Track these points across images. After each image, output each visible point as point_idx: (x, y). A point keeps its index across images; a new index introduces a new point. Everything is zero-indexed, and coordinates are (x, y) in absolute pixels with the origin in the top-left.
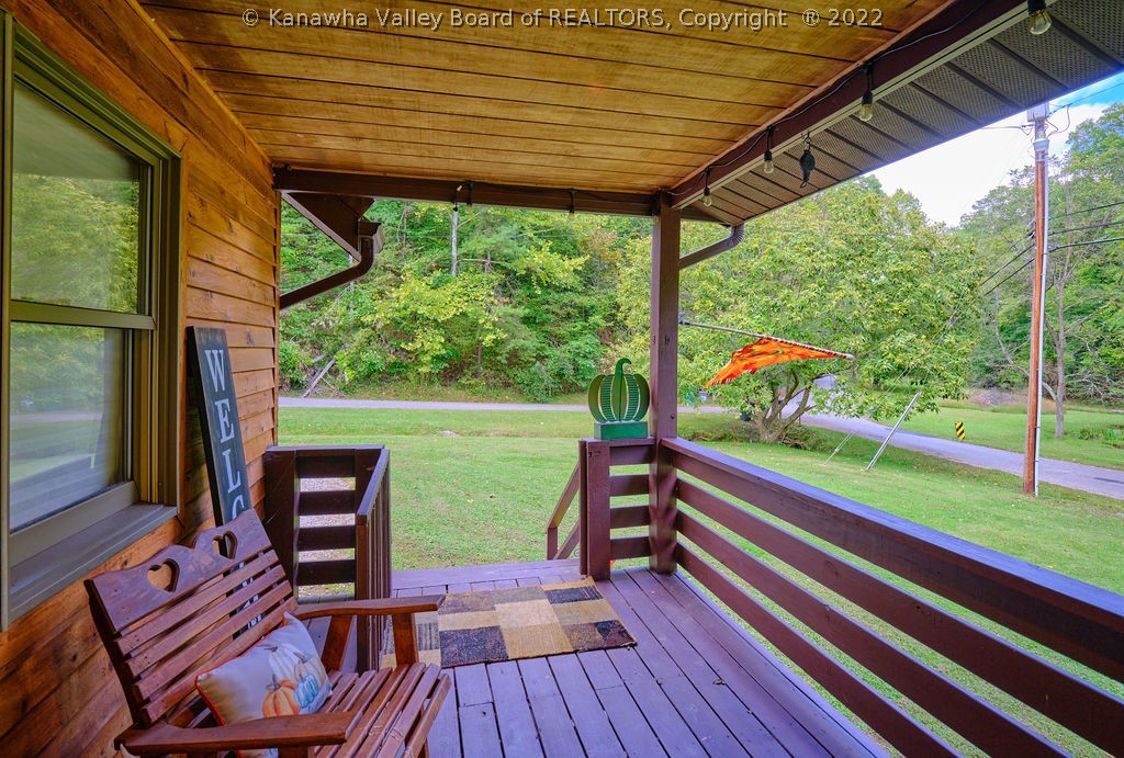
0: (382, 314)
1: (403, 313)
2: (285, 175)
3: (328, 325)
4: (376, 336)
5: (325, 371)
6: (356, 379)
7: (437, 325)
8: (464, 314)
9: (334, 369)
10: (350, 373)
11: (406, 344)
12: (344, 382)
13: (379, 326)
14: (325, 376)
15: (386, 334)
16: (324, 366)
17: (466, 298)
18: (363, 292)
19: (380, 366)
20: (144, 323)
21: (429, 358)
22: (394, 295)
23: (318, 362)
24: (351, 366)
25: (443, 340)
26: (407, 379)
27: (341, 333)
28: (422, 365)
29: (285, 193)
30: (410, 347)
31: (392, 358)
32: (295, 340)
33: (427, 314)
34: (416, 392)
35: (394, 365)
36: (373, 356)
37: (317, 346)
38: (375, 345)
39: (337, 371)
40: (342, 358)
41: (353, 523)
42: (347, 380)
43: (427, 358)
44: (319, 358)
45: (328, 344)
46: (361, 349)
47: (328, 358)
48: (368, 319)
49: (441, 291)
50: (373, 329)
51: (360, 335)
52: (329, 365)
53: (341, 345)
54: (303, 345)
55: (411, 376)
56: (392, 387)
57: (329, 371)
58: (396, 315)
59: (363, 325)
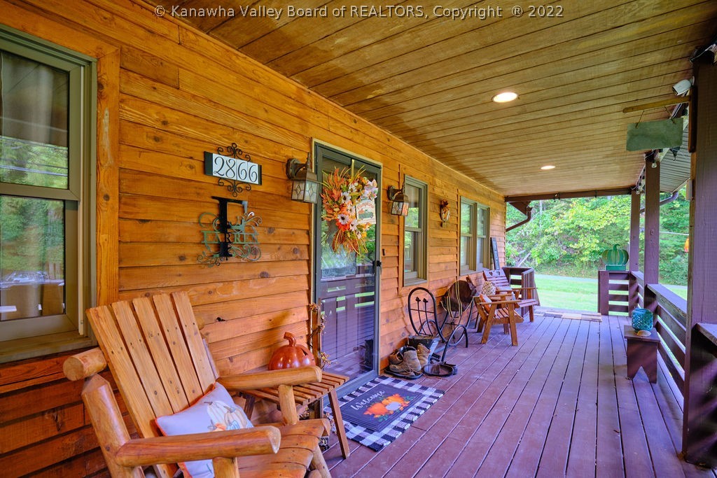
0: (558, 227)
1: (571, 226)
2: (507, 199)
3: (526, 234)
4: (555, 239)
5: (525, 258)
6: (542, 263)
7: (594, 232)
8: (613, 224)
9: (530, 258)
10: (539, 260)
11: (573, 244)
12: (535, 265)
13: (555, 234)
14: (525, 262)
15: (560, 238)
16: (525, 256)
17: (615, 214)
18: (547, 215)
19: (557, 257)
20: (484, 237)
21: (588, 252)
22: (565, 216)
23: (522, 254)
24: (540, 256)
25: (598, 242)
26: (574, 265)
27: (534, 238)
28: (584, 256)
29: (508, 203)
30: (576, 246)
31: (564, 252)
32: (509, 242)
33: (586, 226)
34: (580, 273)
35: (566, 256)
36: (552, 251)
37: (521, 245)
38: (553, 244)
39: (531, 259)
40: (534, 252)
41: (521, 279)
42: (537, 264)
43: (587, 252)
44: (522, 252)
45: (527, 245)
46: (545, 246)
47: (527, 252)
48: (549, 230)
49: (597, 210)
50: (552, 235)
51: (544, 239)
52: (527, 256)
53: (534, 245)
54: (513, 245)
55: (577, 263)
56: (564, 270)
57: (527, 259)
58: (567, 227)
59: (546, 234)
